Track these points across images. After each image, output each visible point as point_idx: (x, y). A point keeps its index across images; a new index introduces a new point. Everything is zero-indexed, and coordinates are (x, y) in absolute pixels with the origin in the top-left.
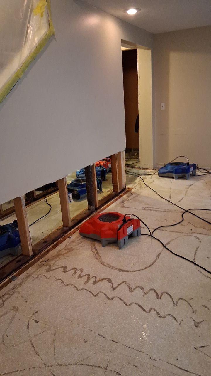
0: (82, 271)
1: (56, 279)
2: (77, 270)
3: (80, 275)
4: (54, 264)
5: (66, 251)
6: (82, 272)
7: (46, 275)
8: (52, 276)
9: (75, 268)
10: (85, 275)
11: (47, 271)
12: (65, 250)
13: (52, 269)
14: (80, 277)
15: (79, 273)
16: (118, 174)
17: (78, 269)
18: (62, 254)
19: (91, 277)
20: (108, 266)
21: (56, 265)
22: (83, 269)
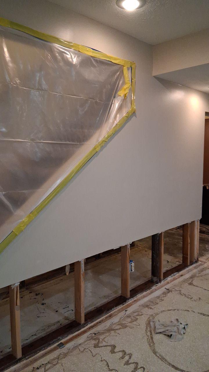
0: (130, 356)
1: (102, 358)
2: (125, 353)
3: (128, 361)
4: (103, 340)
5: (118, 327)
6: (130, 358)
7: (92, 350)
8: (98, 354)
9: (124, 351)
10: (133, 363)
11: (95, 347)
12: (118, 325)
13: (100, 345)
14: (127, 363)
15: (127, 358)
16: (189, 245)
17: (127, 353)
18: (113, 330)
19: (139, 367)
20: (160, 357)
21: (105, 341)
22: (132, 355)
